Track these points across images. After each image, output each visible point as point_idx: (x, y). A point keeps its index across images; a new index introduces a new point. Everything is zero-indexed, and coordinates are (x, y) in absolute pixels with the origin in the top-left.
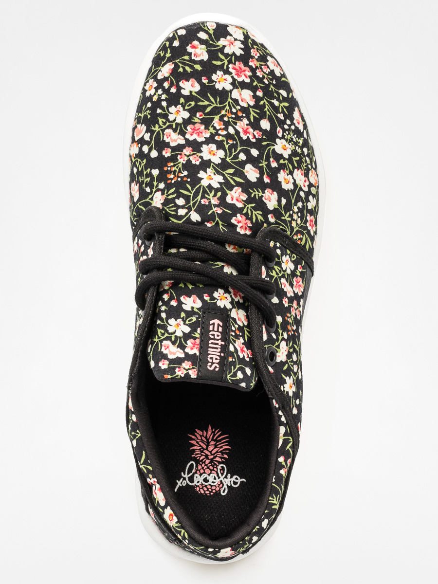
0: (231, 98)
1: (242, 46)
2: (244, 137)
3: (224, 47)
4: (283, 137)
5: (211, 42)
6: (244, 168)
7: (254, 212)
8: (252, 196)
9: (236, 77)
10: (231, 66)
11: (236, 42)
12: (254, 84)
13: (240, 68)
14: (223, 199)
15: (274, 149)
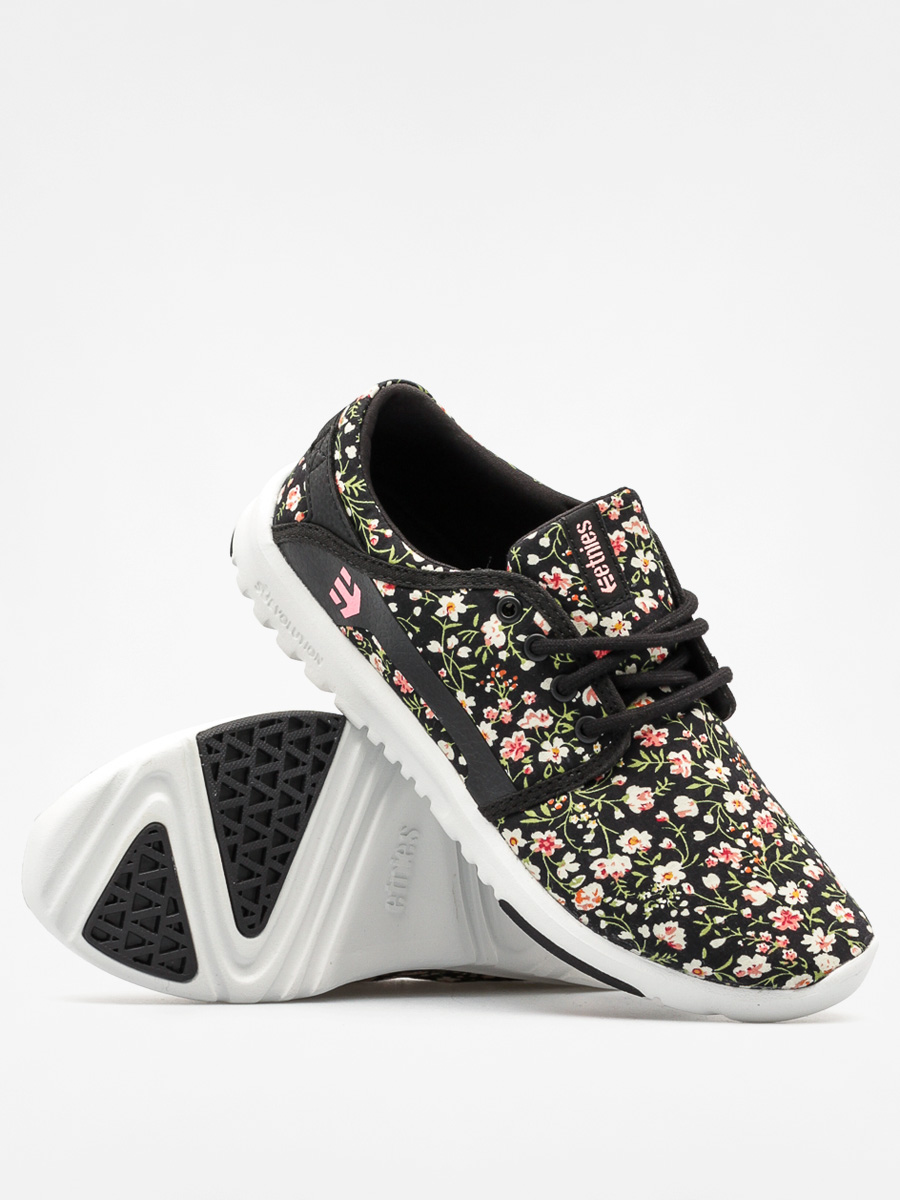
0: (770, 880)
1: (809, 950)
2: (723, 845)
3: (826, 934)
4: (679, 887)
5: (840, 930)
6: (698, 805)
7: (650, 762)
8: (666, 780)
9: (786, 908)
10: (801, 917)
11: (818, 950)
12: (761, 918)
13: (790, 923)
14: (693, 751)
15: (680, 862)
